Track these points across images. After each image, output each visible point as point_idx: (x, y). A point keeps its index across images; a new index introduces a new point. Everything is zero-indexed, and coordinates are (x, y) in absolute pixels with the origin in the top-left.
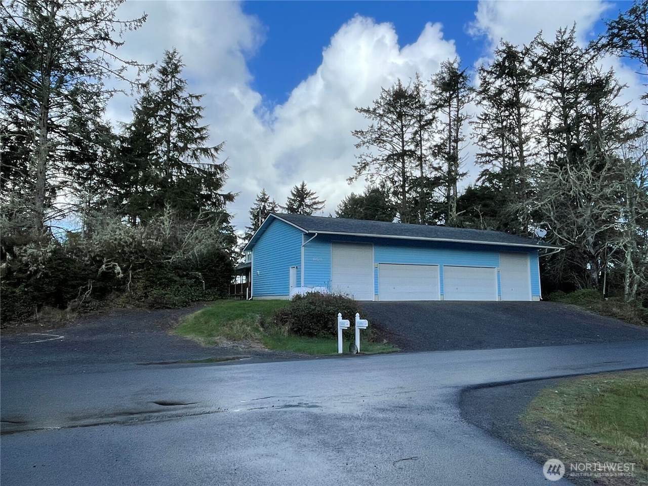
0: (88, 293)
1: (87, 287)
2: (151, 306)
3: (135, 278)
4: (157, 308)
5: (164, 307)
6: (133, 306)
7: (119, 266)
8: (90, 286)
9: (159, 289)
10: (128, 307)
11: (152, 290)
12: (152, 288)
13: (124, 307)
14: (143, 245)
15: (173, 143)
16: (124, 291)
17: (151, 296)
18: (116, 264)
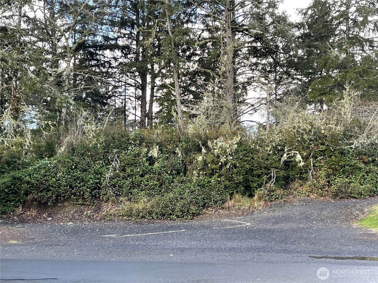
0: (272, 182)
1: (271, 176)
2: (335, 196)
3: (317, 167)
4: (341, 198)
5: (348, 196)
6: (316, 195)
7: (300, 154)
8: (274, 174)
9: (343, 177)
10: (312, 196)
11: (336, 179)
12: (336, 176)
13: (308, 196)
14: (323, 132)
15: (352, 19)
16: (307, 179)
17: (334, 184)
18: (297, 152)
